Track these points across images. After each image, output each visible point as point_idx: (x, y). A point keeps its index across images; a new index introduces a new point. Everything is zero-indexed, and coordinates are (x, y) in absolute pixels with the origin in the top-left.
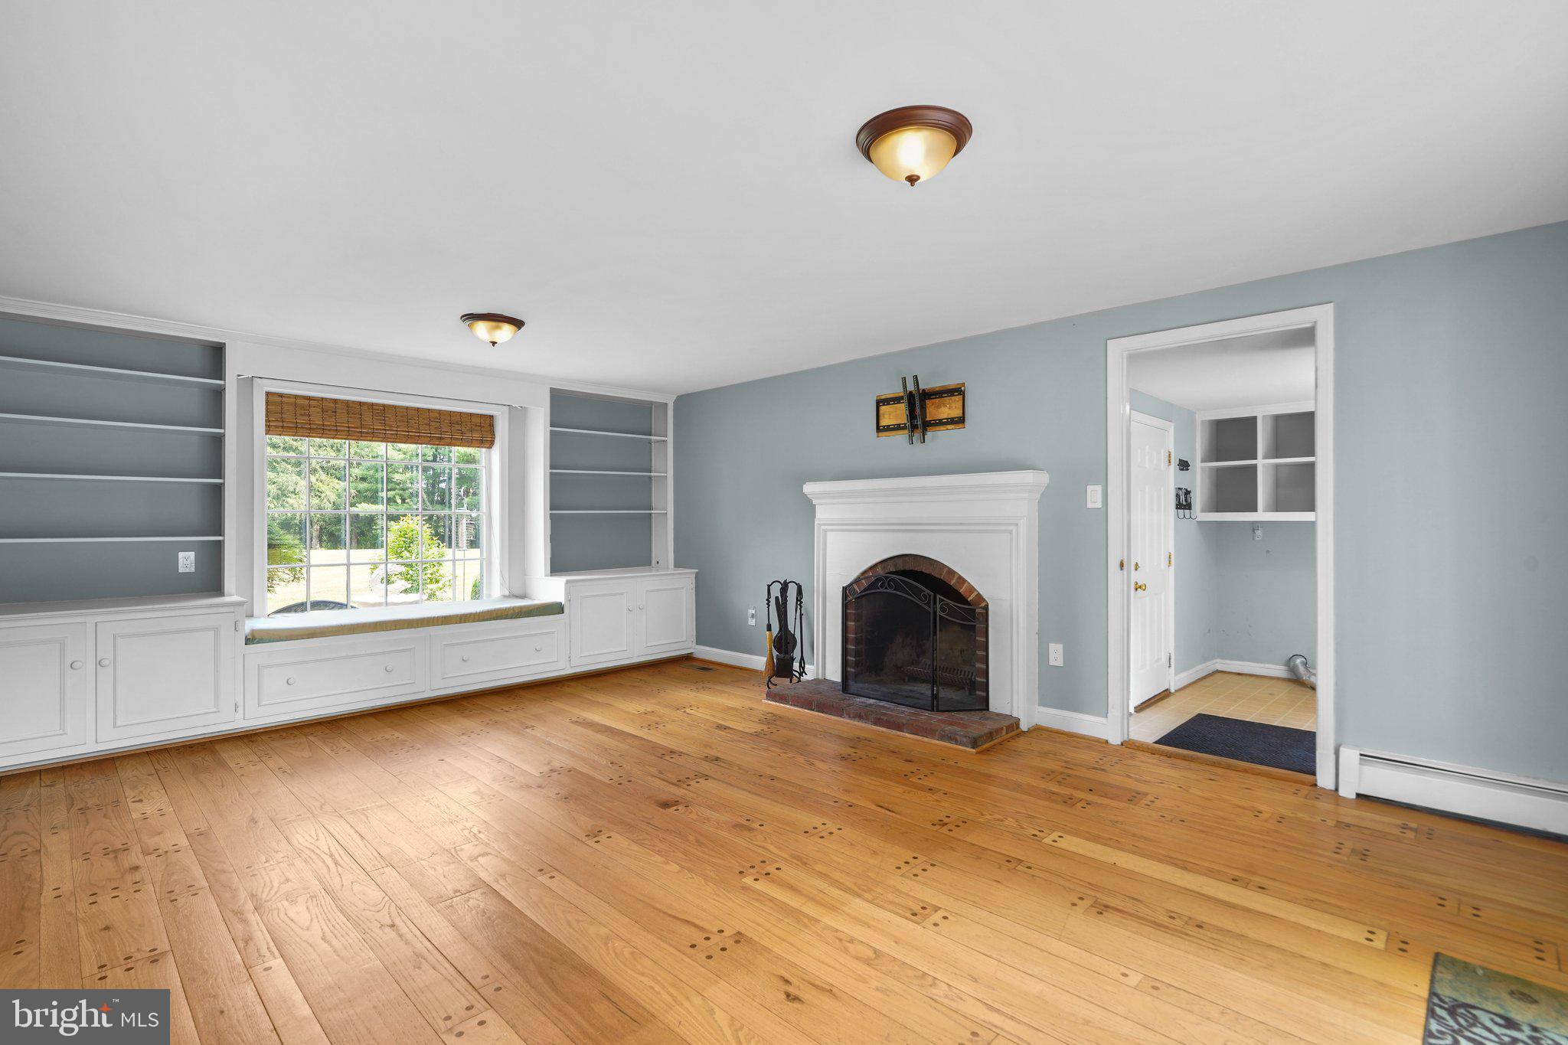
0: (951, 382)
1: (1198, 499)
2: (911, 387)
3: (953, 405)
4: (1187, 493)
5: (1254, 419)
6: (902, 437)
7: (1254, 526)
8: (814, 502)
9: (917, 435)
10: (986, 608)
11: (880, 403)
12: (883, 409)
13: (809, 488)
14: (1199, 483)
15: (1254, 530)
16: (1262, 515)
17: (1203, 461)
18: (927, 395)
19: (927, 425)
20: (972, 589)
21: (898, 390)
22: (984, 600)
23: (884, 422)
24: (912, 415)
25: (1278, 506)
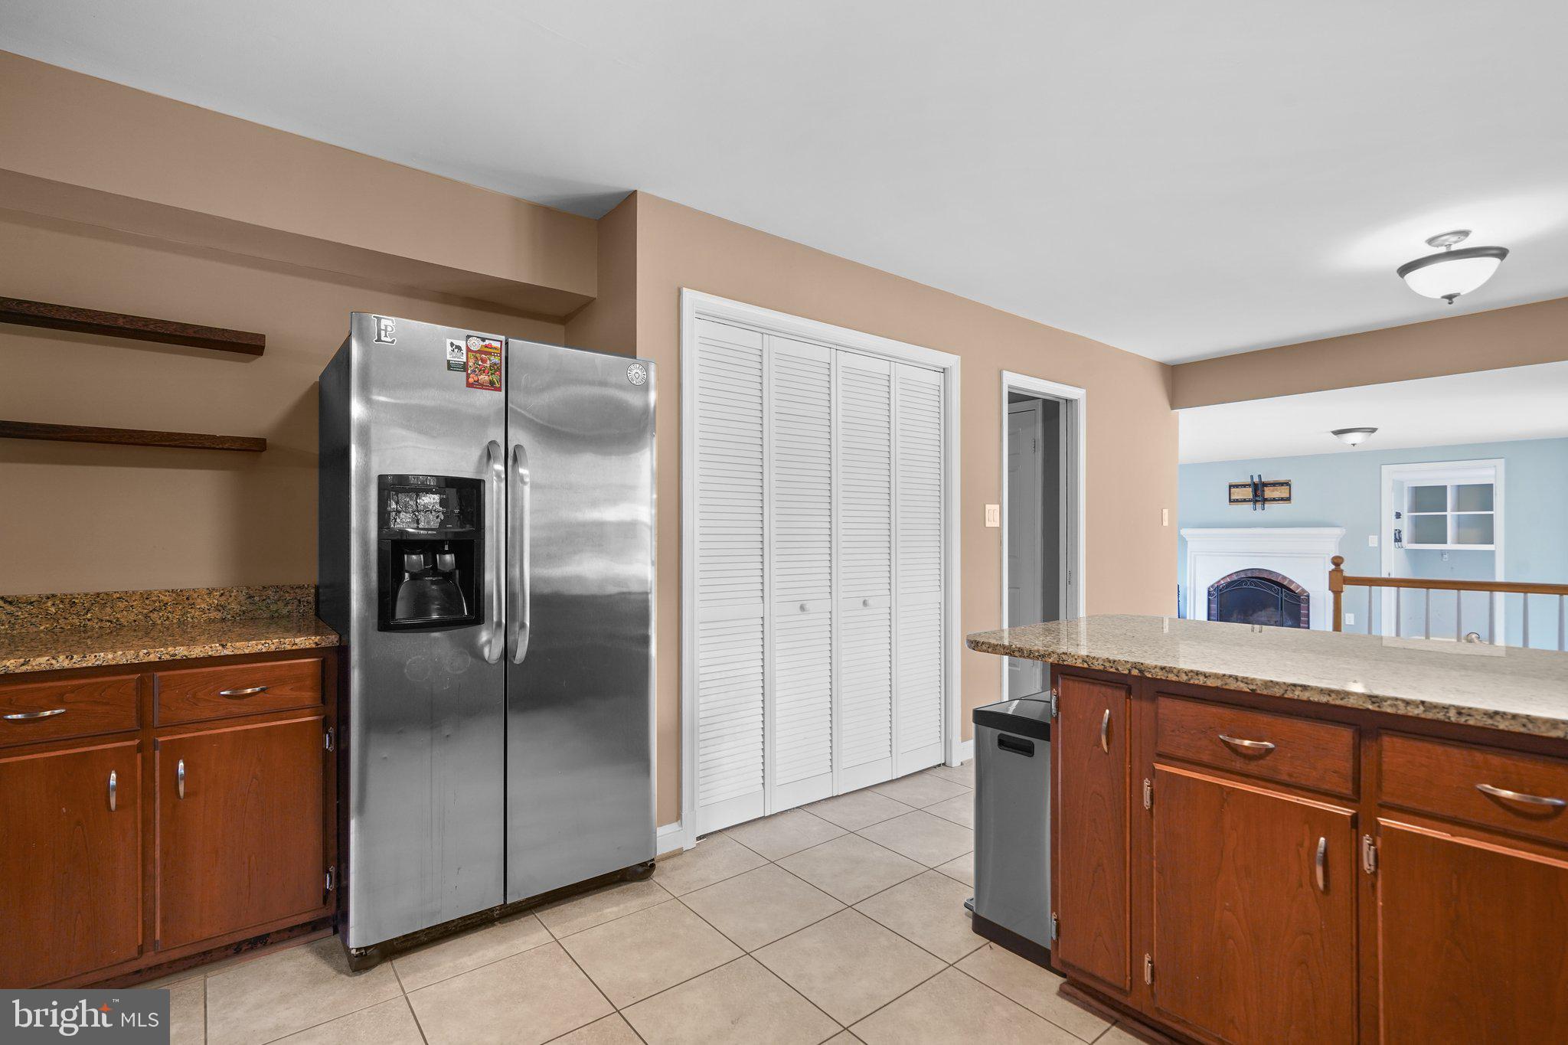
0: (1282, 478)
1: (1405, 536)
2: (1256, 480)
3: (1283, 491)
4: (1400, 532)
5: (1445, 487)
6: (1249, 506)
7: (1442, 553)
8: (1187, 539)
9: (1259, 505)
10: (1308, 596)
11: (1231, 486)
12: (1233, 490)
13: (1184, 532)
14: (1406, 526)
15: (1442, 555)
16: (1450, 546)
17: (1410, 511)
18: (1265, 485)
19: (1265, 500)
20: (1298, 586)
21: (1248, 481)
22: (1306, 592)
23: (1233, 497)
24: (1255, 495)
25: (1459, 541)
